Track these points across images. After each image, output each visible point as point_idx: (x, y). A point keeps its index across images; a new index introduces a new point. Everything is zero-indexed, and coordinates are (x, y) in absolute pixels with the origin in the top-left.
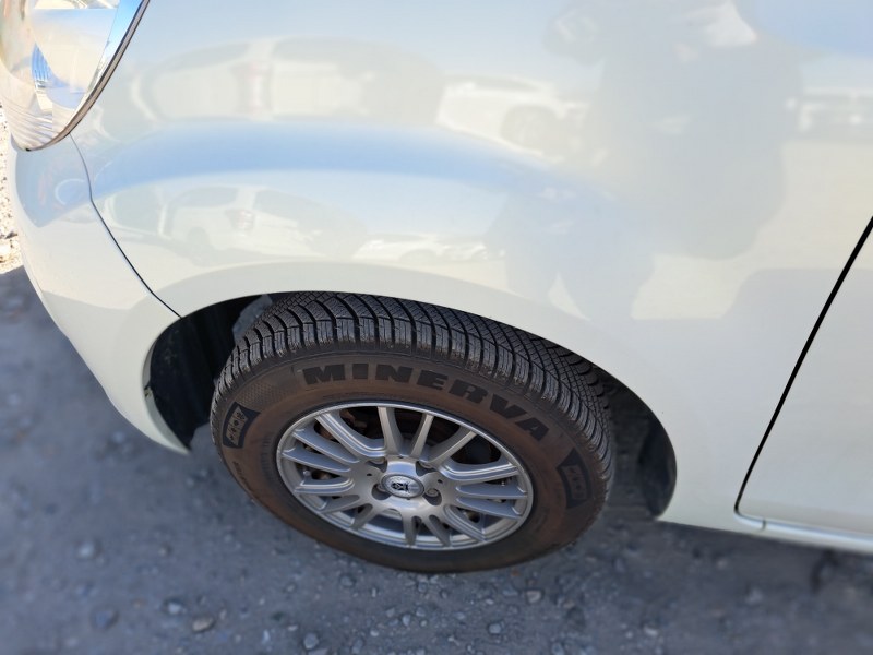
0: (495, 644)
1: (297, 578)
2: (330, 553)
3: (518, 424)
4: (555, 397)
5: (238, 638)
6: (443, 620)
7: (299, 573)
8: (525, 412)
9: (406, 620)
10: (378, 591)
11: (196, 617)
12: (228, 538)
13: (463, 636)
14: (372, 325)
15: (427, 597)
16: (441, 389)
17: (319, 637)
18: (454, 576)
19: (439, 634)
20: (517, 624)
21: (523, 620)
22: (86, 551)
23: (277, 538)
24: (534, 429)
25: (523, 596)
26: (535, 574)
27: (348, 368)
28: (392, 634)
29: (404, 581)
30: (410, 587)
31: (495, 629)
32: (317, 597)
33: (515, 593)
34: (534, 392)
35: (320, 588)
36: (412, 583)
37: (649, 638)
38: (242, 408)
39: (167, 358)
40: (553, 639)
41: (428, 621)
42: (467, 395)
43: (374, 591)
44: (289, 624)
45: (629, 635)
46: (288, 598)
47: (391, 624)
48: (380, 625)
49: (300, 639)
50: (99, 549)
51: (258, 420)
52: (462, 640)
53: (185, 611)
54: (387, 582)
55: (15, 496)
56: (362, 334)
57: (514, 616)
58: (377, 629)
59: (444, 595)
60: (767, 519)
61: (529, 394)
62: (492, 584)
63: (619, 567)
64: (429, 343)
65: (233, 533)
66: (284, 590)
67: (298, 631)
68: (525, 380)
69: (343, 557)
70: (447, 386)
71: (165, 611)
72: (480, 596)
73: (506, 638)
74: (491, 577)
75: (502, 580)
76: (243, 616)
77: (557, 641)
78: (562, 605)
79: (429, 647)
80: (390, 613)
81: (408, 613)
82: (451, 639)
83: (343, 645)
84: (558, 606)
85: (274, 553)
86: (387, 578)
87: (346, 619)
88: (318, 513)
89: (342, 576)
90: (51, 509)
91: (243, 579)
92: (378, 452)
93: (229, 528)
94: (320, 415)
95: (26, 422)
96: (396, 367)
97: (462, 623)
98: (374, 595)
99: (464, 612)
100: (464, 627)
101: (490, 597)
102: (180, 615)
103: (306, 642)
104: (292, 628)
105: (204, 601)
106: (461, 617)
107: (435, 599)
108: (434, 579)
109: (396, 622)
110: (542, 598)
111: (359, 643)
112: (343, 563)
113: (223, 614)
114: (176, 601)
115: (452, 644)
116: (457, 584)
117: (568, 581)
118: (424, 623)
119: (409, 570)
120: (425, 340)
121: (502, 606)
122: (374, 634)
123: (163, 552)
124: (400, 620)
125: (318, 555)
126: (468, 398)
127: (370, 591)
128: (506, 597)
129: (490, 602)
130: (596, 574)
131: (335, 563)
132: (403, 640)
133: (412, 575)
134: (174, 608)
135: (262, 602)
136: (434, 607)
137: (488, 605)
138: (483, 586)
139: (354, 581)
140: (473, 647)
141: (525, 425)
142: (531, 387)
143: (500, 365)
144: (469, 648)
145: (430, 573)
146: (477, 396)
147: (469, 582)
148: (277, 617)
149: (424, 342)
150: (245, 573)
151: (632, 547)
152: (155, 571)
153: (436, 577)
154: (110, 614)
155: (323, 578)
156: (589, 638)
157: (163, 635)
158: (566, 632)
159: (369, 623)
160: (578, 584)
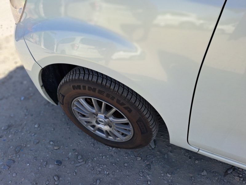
0: (125, 168)
1: (81, 141)
2: (90, 137)
3: (124, 108)
4: (134, 102)
5: (64, 153)
6: (113, 159)
7: (82, 140)
8: (125, 105)
9: (104, 157)
10: (99, 149)
11: (55, 146)
12: (68, 129)
13: (117, 165)
14: (88, 76)
15: (111, 153)
16: (103, 95)
17: (82, 157)
18: (119, 149)
19: (111, 163)
20: (132, 165)
21: (134, 164)
22: (36, 126)
23: (79, 131)
24: (128, 110)
25: (136, 158)
26: (141, 153)
27: (82, 86)
28: (99, 160)
29: (106, 148)
30: (107, 149)
31: (126, 165)
32: (84, 147)
33: (134, 157)
34: (128, 99)
35: (86, 145)
36: (108, 149)
37: (168, 177)
38: (62, 94)
39: (50, 80)
40: (141, 171)
41: (109, 159)
42: (110, 98)
43: (98, 148)
44: (76, 152)
45: (162, 175)
46: (78, 146)
47: (100, 157)
48: (97, 157)
49: (77, 156)
50: (39, 126)
51: (65, 98)
52: (116, 165)
53: (54, 144)
54: (102, 147)
55: (25, 111)
56: (85, 78)
57: (132, 163)
58: (96, 158)
59: (115, 153)
60: (200, 149)
61: (126, 100)
62: (129, 153)
63: (166, 156)
64: (101, 82)
65: (69, 128)
66: (77, 144)
67: (78, 154)
68: (125, 96)
69: (93, 139)
70: (105, 95)
71: (49, 143)
72: (124, 156)
73: (128, 167)
74: (129, 151)
75: (131, 153)
76: (66, 148)
77: (142, 171)
78: (146, 163)
79: (108, 165)
80: (101, 155)
81: (105, 156)
82: (114, 164)
83: (87, 160)
84: (145, 163)
85: (77, 134)
86: (102, 146)
87: (90, 154)
88: (84, 125)
89: (92, 143)
90: (32, 115)
91: (68, 139)
92: (94, 111)
93: (69, 127)
94: (79, 99)
95: (32, 94)
96: (92, 88)
97: (118, 161)
98: (98, 150)
99: (119, 159)
100: (118, 162)
101: (127, 156)
102: (52, 144)
103: (79, 157)
104: (76, 153)
105: (58, 142)
106: (118, 160)
107: (113, 154)
108: (114, 149)
109: (101, 157)
110: (141, 159)
111: (91, 160)
112: (93, 140)
113: (62, 146)
114: (52, 141)
115: (114, 166)
116: (119, 151)
117: (150, 157)
118: (108, 159)
119: (108, 145)
120: (100, 81)
121: (130, 159)
122: (95, 159)
123: (53, 129)
124: (103, 157)
125: (87, 137)
126: (110, 99)
127: (97, 148)
128: (131, 157)
129: (127, 158)
130: (158, 157)
131: (91, 140)
132: (102, 162)
133: (108, 146)
134: (51, 143)
135: (71, 145)
136: (112, 156)
137: (126, 158)
138: (126, 153)
139: (94, 145)
140: (119, 168)
141: (126, 108)
142: (127, 98)
143: (119, 91)
144: (118, 168)
145: (113, 147)
146: (113, 98)
147: (123, 151)
148: (74, 150)
149: (99, 82)
150: (69, 138)
151: (171, 152)
152: (50, 133)
153: (115, 148)
154: (38, 141)
155: (87, 143)
156: (151, 173)
157: (47, 148)
158: (145, 170)
159: (95, 156)
160: (152, 158)
